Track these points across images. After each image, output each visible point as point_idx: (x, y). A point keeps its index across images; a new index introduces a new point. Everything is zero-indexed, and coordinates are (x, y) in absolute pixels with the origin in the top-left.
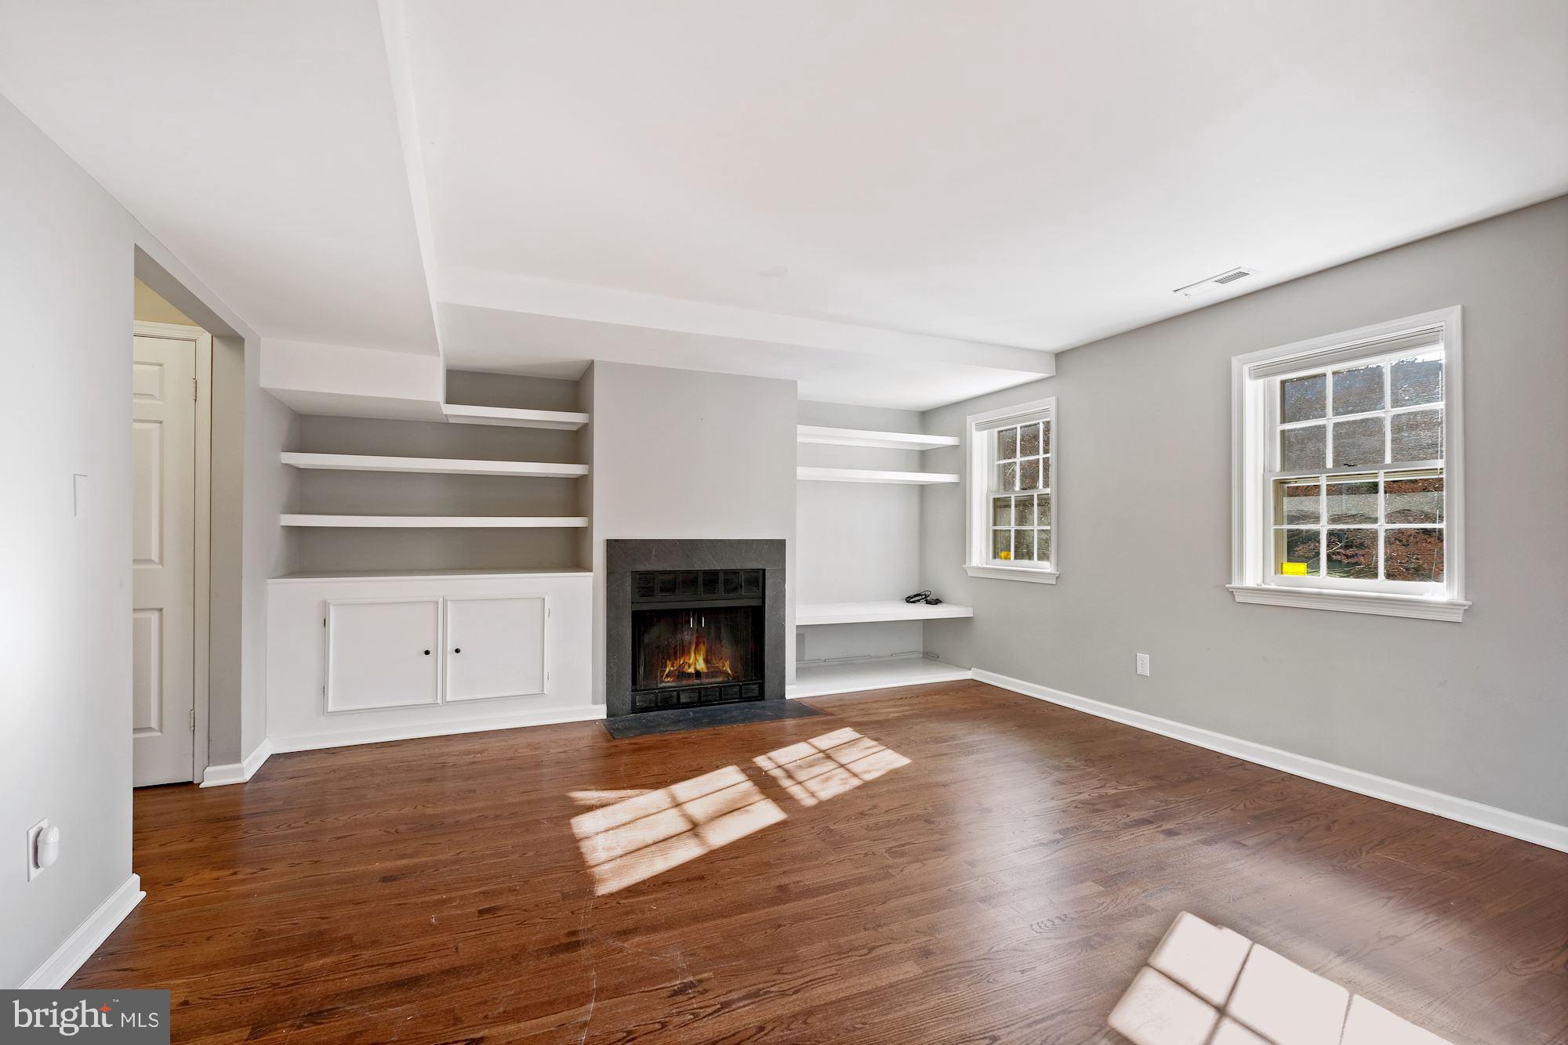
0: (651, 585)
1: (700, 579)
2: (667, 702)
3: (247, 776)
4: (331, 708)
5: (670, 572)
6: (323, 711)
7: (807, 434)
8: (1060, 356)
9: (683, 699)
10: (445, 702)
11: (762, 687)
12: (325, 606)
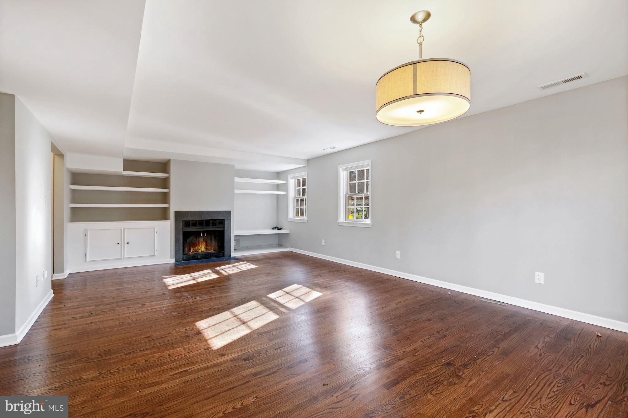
0: (189, 224)
1: (204, 223)
2: (194, 258)
3: (66, 277)
4: (88, 260)
5: (194, 220)
6: (86, 261)
7: (237, 180)
8: (308, 161)
9: (199, 257)
10: (124, 258)
11: (224, 253)
12: (86, 230)
